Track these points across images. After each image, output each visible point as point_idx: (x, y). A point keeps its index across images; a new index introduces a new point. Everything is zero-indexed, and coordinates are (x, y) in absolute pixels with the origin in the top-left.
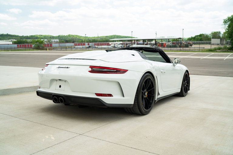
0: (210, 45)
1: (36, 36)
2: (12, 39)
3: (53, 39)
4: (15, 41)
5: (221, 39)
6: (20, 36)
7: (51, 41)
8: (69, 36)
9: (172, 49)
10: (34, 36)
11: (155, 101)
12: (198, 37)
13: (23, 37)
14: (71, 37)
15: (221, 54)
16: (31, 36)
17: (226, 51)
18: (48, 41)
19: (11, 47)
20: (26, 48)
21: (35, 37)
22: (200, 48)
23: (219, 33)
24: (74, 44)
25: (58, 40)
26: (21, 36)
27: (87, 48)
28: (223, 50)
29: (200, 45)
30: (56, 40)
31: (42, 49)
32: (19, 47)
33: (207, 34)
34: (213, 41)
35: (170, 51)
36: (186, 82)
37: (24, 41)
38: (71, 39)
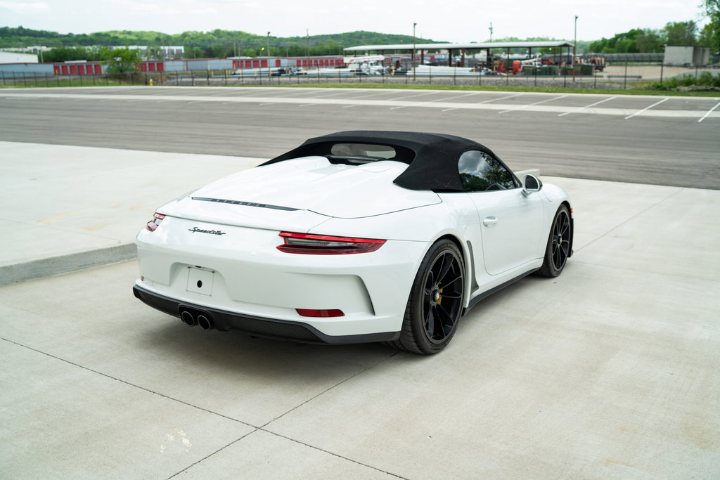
0: (660, 68)
1: (112, 35)
2: (37, 44)
3: (168, 45)
4: (47, 52)
5: (698, 47)
6: (61, 36)
7: (161, 51)
8: (217, 33)
9: (540, 79)
10: (106, 35)
11: (465, 309)
12: (625, 40)
13: (69, 39)
14: (223, 39)
15: (690, 101)
16: (98, 35)
17: (707, 90)
18: (149, 51)
19: (34, 73)
20: (84, 75)
21: (107, 38)
22: (626, 77)
23: (692, 24)
24: (234, 62)
25: (182, 48)
26: (65, 36)
27: (274, 75)
28: (699, 88)
29: (629, 68)
30: (175, 48)
31: (135, 79)
32: (59, 74)
33: (652, 29)
34: (672, 53)
35: (532, 90)
36: (560, 235)
37: (74, 50)
38: (221, 45)
